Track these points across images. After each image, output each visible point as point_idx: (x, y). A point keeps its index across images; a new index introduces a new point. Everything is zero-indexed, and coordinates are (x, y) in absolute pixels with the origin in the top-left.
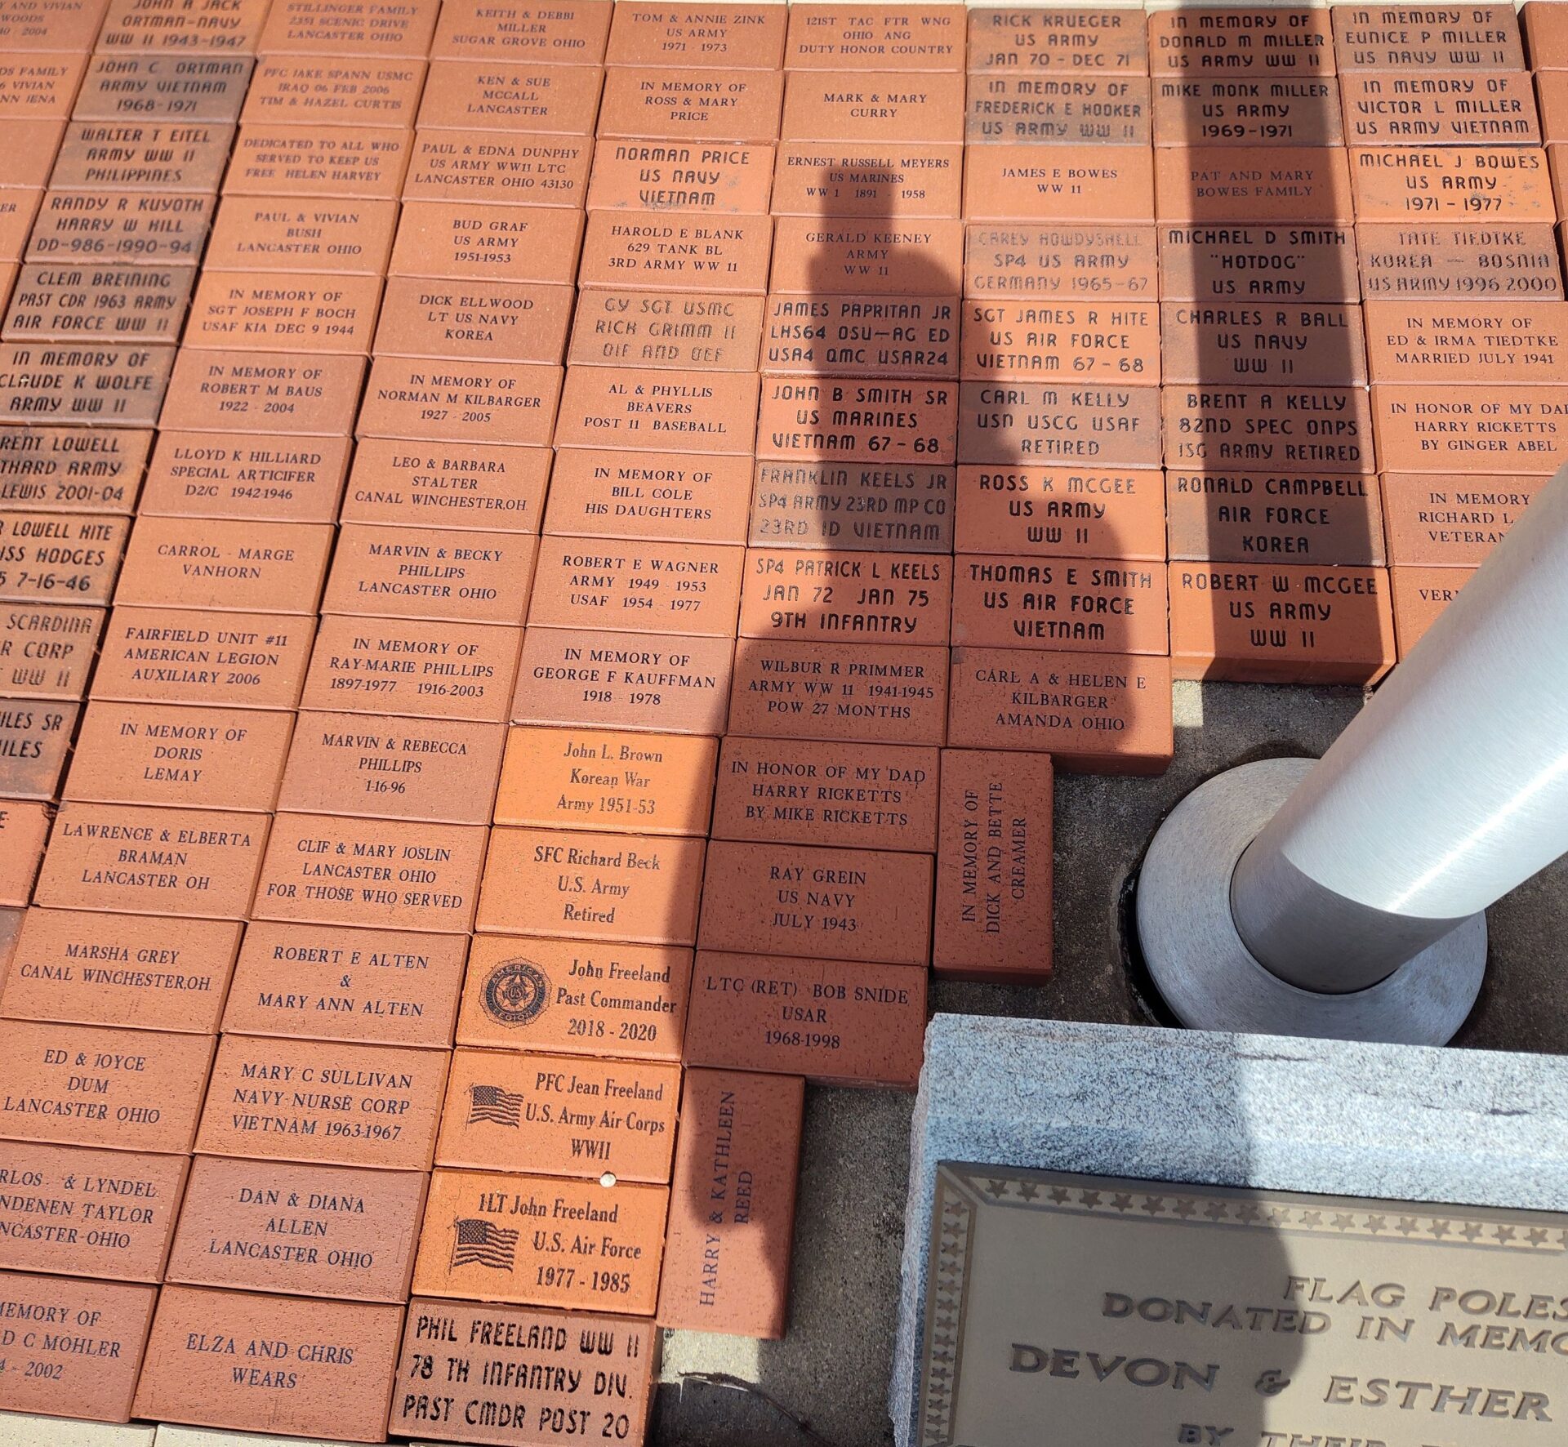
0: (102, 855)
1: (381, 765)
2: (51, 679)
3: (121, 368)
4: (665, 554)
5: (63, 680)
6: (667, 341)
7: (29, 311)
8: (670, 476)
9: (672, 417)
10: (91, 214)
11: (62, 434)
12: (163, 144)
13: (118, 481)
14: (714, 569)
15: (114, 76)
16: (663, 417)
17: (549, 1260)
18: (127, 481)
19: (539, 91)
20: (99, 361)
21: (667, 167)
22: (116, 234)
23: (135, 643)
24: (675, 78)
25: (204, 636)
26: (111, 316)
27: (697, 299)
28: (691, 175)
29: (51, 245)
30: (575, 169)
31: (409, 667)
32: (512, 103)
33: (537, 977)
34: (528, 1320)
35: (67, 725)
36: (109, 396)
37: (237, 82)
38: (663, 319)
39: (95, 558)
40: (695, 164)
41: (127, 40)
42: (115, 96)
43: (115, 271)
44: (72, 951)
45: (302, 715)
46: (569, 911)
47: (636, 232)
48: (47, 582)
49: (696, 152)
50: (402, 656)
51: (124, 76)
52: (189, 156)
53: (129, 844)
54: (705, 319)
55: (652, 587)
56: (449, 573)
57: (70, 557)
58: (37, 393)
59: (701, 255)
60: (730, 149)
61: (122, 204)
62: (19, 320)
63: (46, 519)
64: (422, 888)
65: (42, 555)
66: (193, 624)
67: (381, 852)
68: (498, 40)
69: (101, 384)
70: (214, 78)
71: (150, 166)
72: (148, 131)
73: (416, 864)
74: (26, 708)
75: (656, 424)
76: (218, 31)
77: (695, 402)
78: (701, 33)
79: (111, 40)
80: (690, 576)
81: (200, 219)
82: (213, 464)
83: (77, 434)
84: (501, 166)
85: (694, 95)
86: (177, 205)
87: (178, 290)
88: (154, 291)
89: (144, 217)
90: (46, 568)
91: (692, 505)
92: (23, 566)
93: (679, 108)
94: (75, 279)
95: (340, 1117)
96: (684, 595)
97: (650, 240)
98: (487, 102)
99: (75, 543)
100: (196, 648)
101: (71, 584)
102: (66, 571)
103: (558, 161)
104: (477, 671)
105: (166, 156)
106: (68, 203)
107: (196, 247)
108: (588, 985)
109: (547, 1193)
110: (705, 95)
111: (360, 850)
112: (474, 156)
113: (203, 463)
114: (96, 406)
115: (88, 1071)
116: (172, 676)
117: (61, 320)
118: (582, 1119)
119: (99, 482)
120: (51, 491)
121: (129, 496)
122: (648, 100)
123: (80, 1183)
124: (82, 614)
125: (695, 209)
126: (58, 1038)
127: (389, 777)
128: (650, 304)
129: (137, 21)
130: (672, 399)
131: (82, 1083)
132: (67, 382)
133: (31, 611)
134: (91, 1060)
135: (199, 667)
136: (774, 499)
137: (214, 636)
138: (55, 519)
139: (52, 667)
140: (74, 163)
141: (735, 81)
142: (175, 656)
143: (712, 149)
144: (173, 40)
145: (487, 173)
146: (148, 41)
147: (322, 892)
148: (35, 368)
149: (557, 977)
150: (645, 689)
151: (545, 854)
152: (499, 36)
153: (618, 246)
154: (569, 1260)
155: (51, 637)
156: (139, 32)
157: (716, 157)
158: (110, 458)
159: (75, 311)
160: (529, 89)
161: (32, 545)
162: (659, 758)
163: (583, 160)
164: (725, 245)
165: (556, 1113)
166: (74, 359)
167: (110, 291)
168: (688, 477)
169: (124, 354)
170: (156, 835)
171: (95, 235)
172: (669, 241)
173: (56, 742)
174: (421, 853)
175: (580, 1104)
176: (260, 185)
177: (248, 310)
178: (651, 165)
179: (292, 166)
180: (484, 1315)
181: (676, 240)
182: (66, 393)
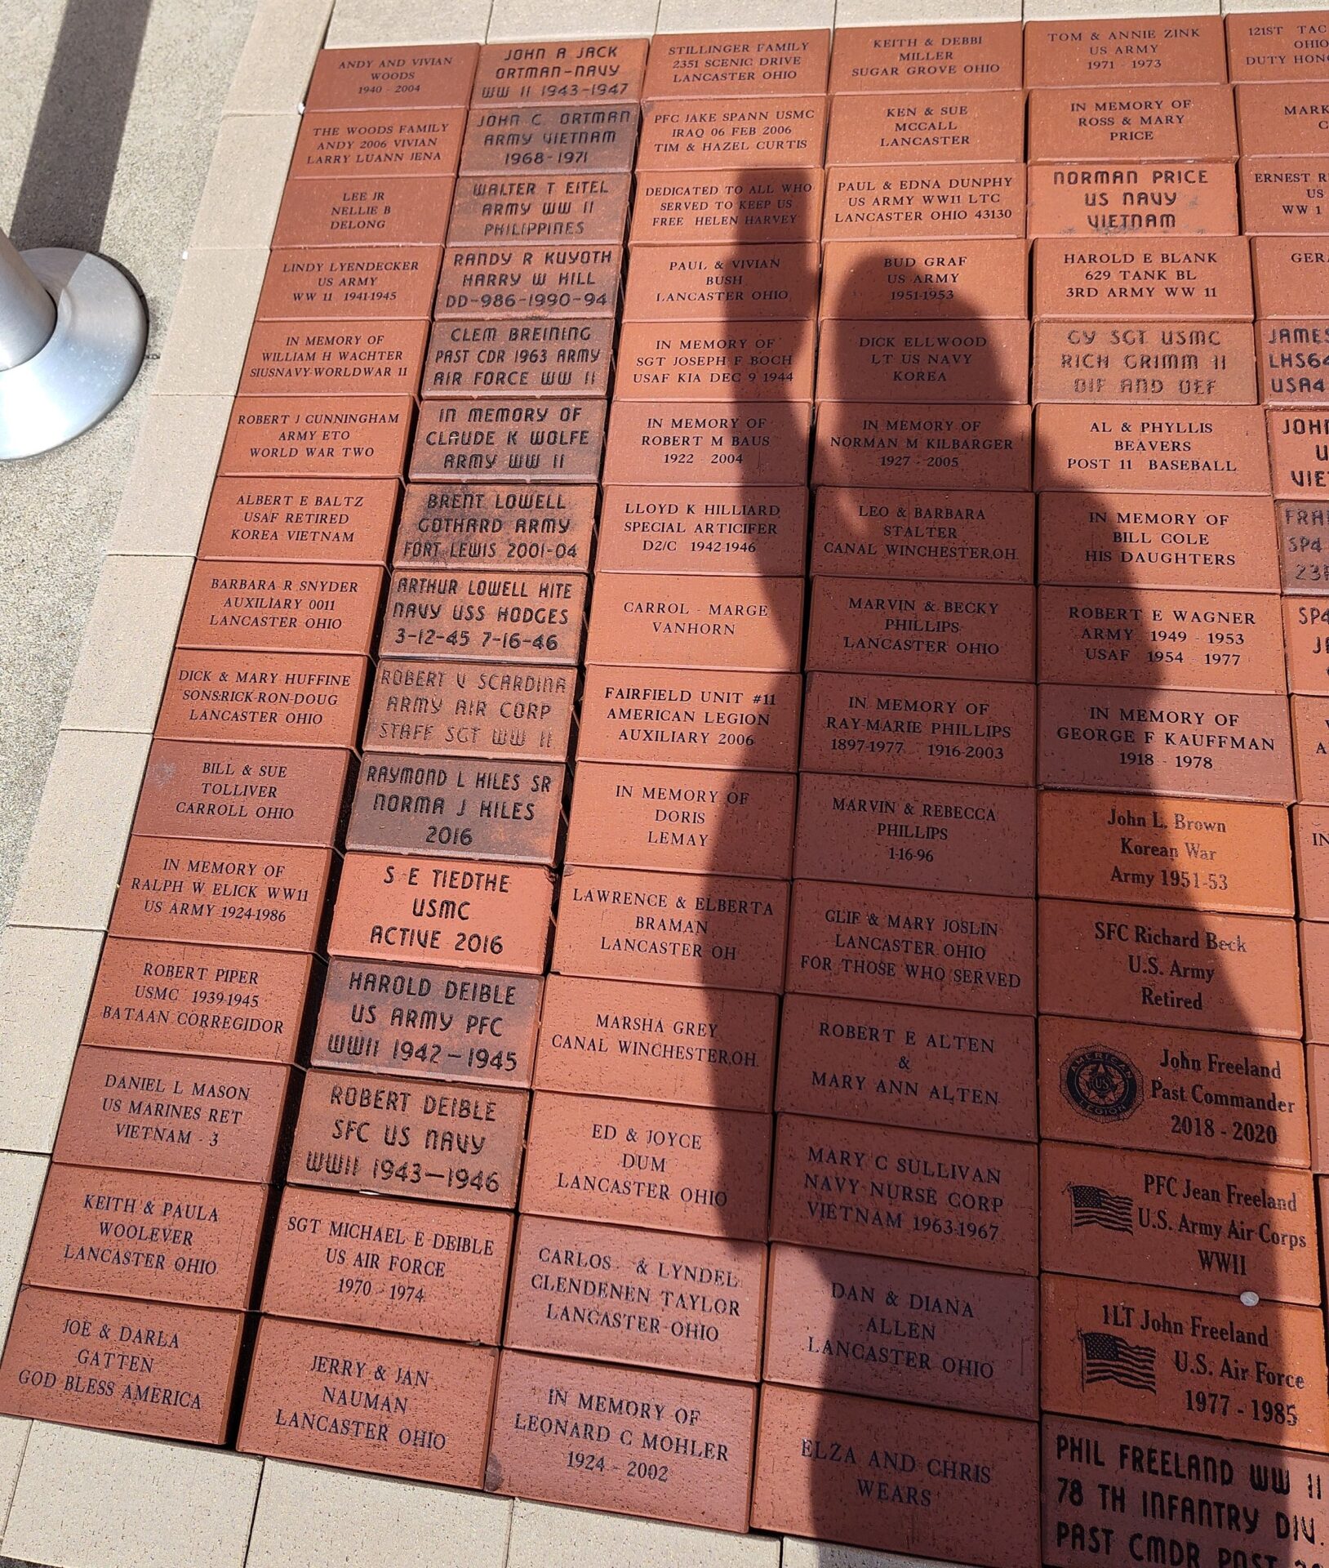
0: (619, 921)
1: (901, 831)
2: (533, 740)
3: (553, 423)
4: (1189, 604)
5: (545, 742)
6: (1149, 374)
7: (448, 368)
8: (1179, 519)
9: (1170, 456)
10: (498, 269)
11: (503, 492)
12: (559, 196)
13: (570, 538)
14: (1249, 619)
15: (497, 130)
16: (1159, 456)
17: (1197, 1384)
18: (580, 538)
19: (957, 119)
20: (529, 416)
21: (1115, 191)
22: (525, 290)
23: (615, 703)
24: (1108, 97)
25: (685, 696)
26: (535, 371)
27: (1175, 328)
28: (1143, 197)
29: (461, 302)
30: (1011, 197)
31: (913, 727)
32: (930, 134)
33: (1125, 1068)
34: (1186, 1448)
35: (557, 786)
36: (546, 452)
37: (627, 129)
38: (1139, 350)
39: (558, 617)
40: (1145, 184)
41: (503, 94)
42: (501, 151)
43: (532, 325)
44: (603, 1021)
45: (807, 779)
46: (1147, 996)
47: (1092, 259)
48: (514, 642)
49: (1145, 173)
50: (903, 715)
51: (508, 129)
52: (588, 207)
53: (645, 911)
54: (1187, 350)
55: (1179, 639)
56: (942, 626)
57: (531, 615)
58: (470, 450)
59: (1172, 280)
60: (1183, 169)
61: (528, 258)
62: (439, 377)
63: (502, 578)
64: (971, 965)
65: (503, 614)
66: (673, 683)
67: (918, 925)
68: (902, 70)
69: (536, 440)
70: (602, 127)
71: (551, 220)
72: (542, 184)
73: (959, 938)
74: (512, 769)
75: (1153, 464)
76: (598, 79)
77: (1195, 439)
78: (1129, 50)
79: (487, 94)
80: (1223, 628)
81: (612, 270)
82: (666, 518)
83: (518, 491)
84: (928, 200)
85: (1134, 114)
86: (584, 257)
87: (601, 342)
88: (576, 345)
89: (552, 271)
90: (510, 628)
91: (1211, 550)
92: (484, 626)
93: (1118, 127)
94: (491, 333)
95: (927, 1210)
96: (1217, 648)
97: (1110, 267)
98: (900, 135)
99: (535, 601)
100: (682, 707)
101: (538, 643)
102: (531, 630)
103: (990, 190)
104: (993, 731)
105: (565, 209)
106: (470, 259)
107: (611, 298)
108: (1185, 1079)
109: (1182, 1310)
110: (1146, 114)
111: (894, 922)
112: (895, 192)
113: (656, 518)
114: (533, 464)
115: (641, 1147)
116: (660, 737)
117: (483, 376)
118: (1205, 1229)
119: (551, 539)
120: (502, 549)
121: (584, 553)
122: (1082, 122)
123: (652, 1268)
124: (556, 674)
125: (1154, 232)
126: (603, 1112)
127: (915, 845)
128: (1120, 335)
129: (511, 73)
130: (1165, 436)
131: (636, 1161)
132: (500, 438)
133: (500, 671)
134: (642, 1136)
135: (686, 727)
136: (1305, 543)
137: (697, 695)
138: (511, 578)
139: (533, 727)
140: (471, 220)
141: (1177, 97)
142: (660, 715)
143: (1163, 168)
144: (552, 91)
145: (913, 209)
146: (525, 93)
147: (860, 967)
148: (463, 424)
149: (1148, 1069)
150: (1192, 751)
151: (1107, 931)
152: (903, 66)
153: (1075, 275)
154: (1222, 1385)
155: (527, 698)
156: (515, 84)
157: (1169, 177)
158: (557, 514)
159: (496, 367)
160: (945, 119)
161: (492, 604)
162: (1222, 828)
163: (1018, 186)
164: (1196, 268)
165: (1174, 1220)
166: (503, 414)
167: (530, 346)
168: (1200, 520)
169: (555, 409)
170: (671, 901)
171: (506, 290)
172: (1132, 268)
173: (549, 804)
174: (962, 926)
175: (1200, 1211)
176: (668, 234)
177: (678, 361)
178: (1095, 188)
179: (700, 214)
180: (1132, 1439)
181: (1139, 266)
182: (500, 449)
